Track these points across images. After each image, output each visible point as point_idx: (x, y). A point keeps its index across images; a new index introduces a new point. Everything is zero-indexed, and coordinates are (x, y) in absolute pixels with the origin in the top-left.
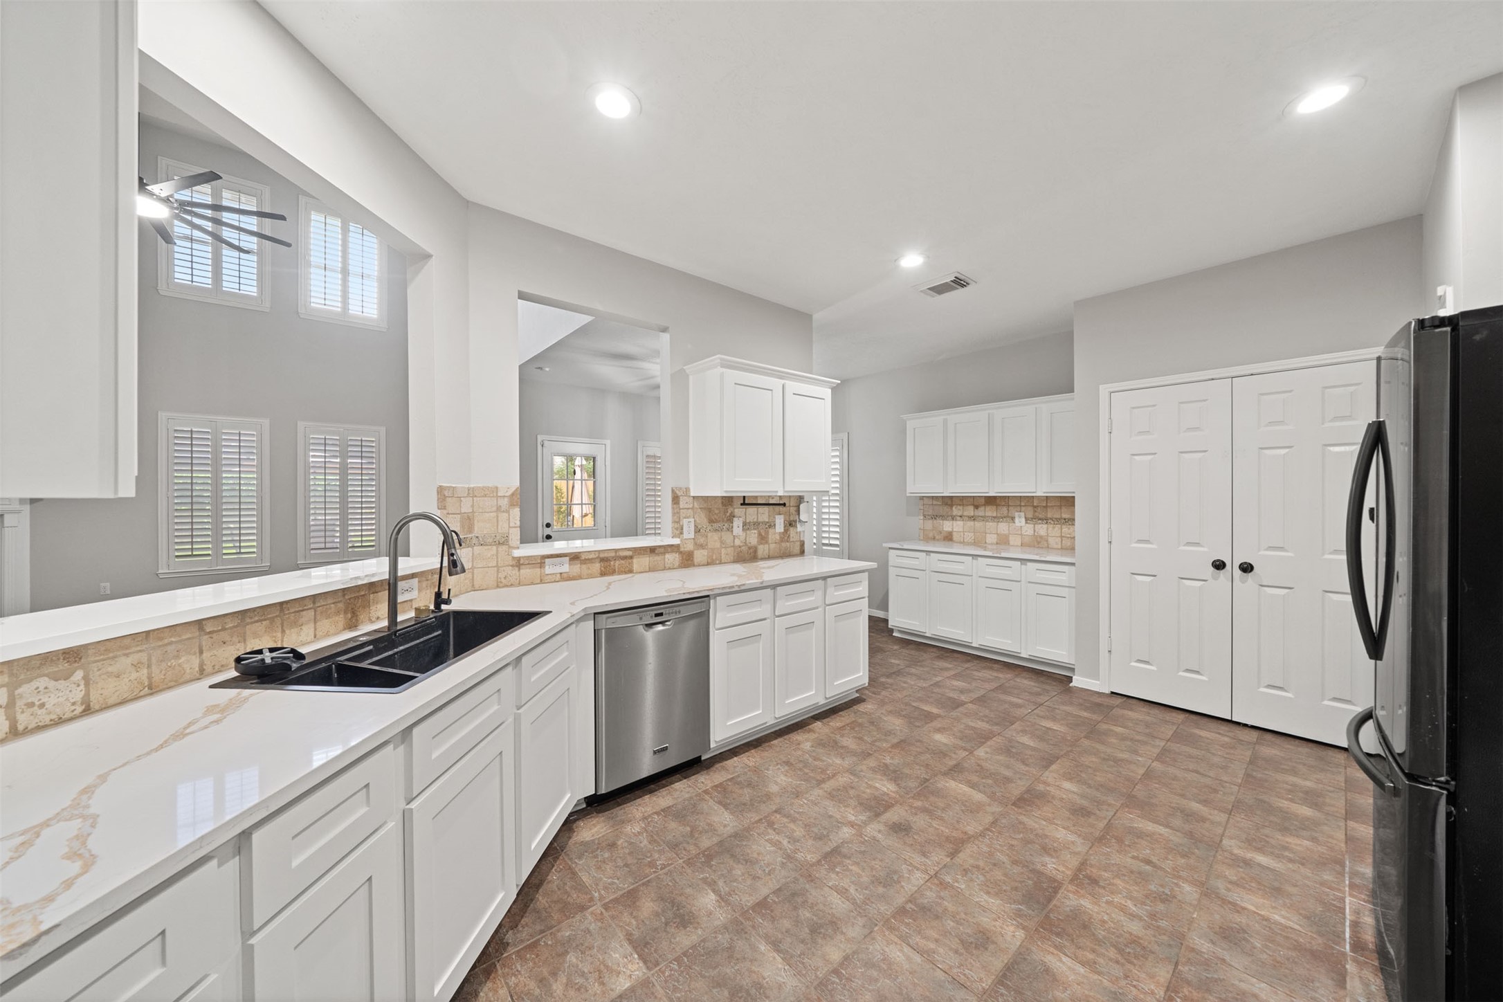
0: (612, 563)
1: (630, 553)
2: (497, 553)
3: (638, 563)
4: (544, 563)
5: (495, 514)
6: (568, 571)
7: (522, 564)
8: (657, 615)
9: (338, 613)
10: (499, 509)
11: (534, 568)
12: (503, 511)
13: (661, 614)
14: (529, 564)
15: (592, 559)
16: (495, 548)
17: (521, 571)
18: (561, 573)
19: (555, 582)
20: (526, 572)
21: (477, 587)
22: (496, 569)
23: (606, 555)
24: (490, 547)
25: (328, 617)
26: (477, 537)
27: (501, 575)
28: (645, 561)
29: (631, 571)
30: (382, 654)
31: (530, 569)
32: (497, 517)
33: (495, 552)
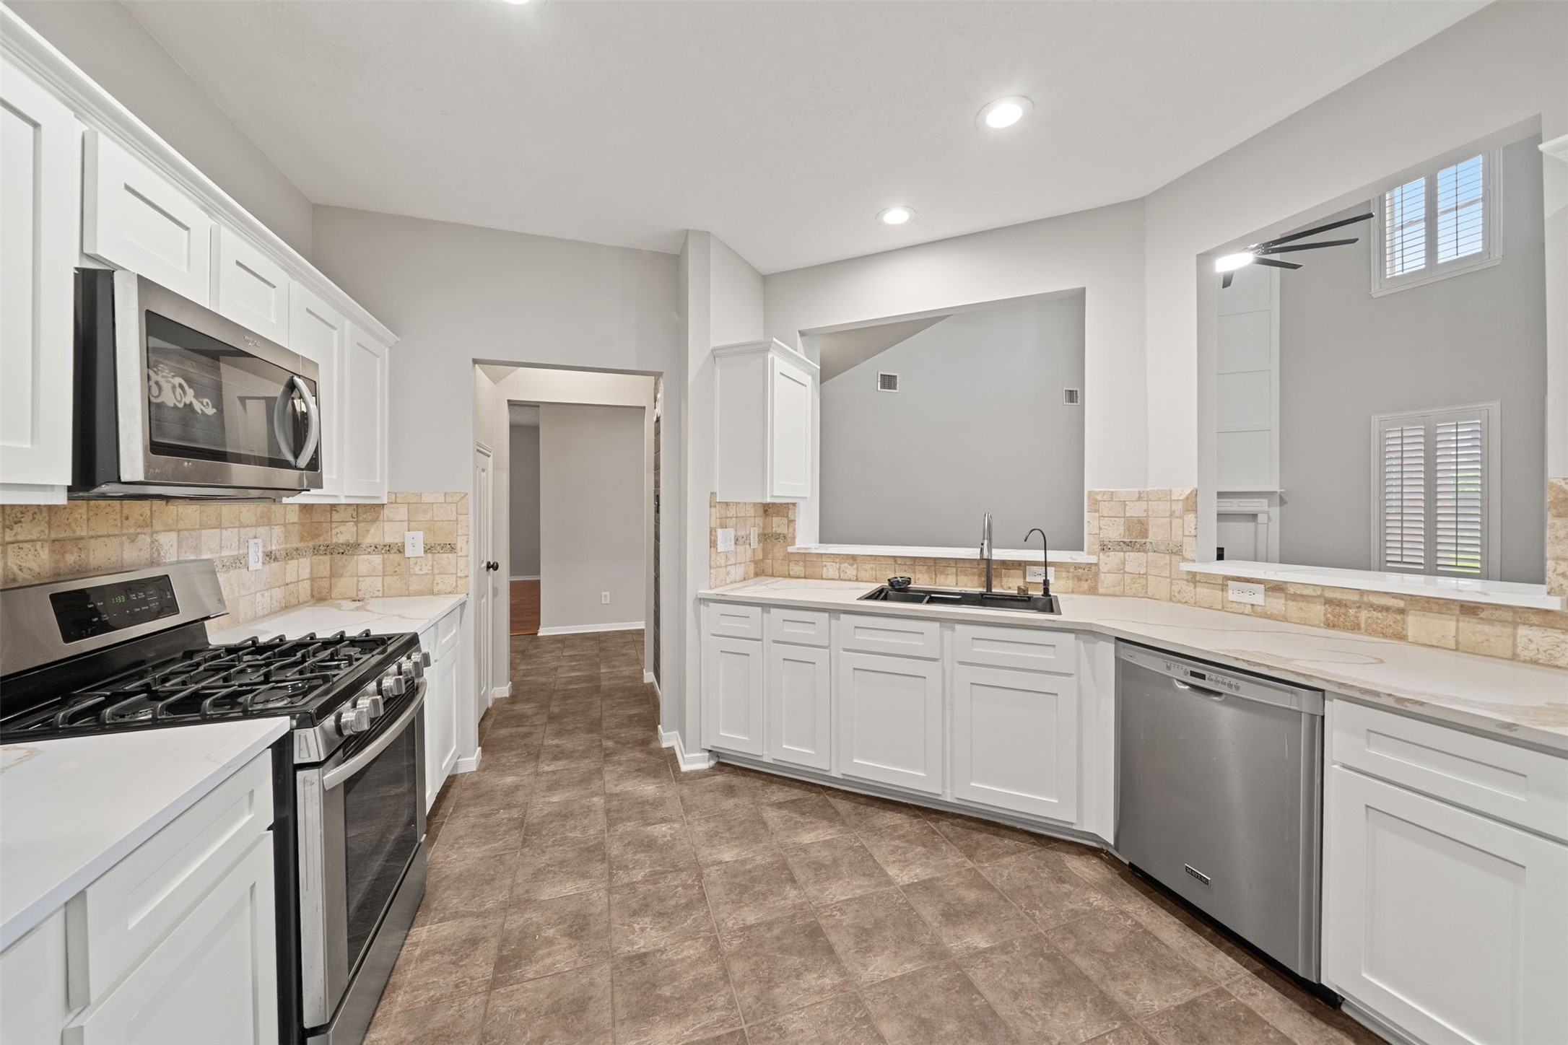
0: (1352, 612)
1: (1401, 604)
2: (1171, 564)
3: (1415, 624)
4: (1227, 585)
5: (1168, 519)
6: (1263, 604)
7: (1199, 582)
8: (1193, 674)
9: (973, 574)
10: (1172, 514)
11: (1213, 589)
12: (1177, 517)
13: (1202, 677)
14: (1206, 583)
15: (1308, 596)
16: (1167, 556)
17: (1198, 589)
18: (1252, 605)
19: (1243, 614)
20: (1203, 592)
21: (1150, 594)
22: (1169, 580)
23: (1338, 595)
24: (1162, 555)
25: (966, 575)
26: (1151, 543)
27: (1175, 588)
28: (1446, 627)
29: (1401, 637)
31: (1208, 588)
32: (1171, 522)
33: (1168, 562)
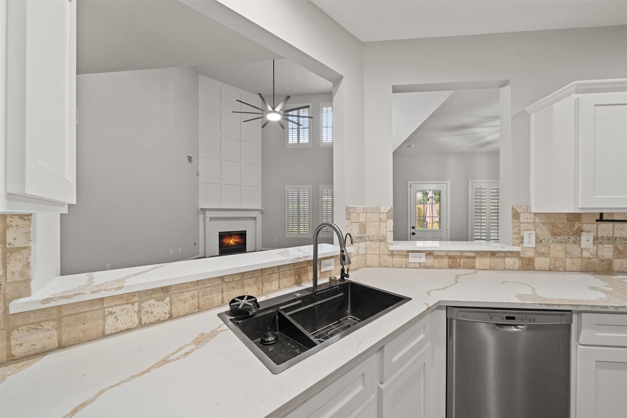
0: (458, 260)
1: (473, 254)
2: (380, 247)
3: (479, 262)
4: (409, 255)
5: (378, 223)
6: (424, 262)
7: (395, 255)
8: (508, 318)
9: (291, 275)
10: (380, 220)
11: (402, 257)
12: (383, 221)
13: (513, 318)
14: (399, 255)
15: (442, 256)
16: (378, 243)
17: (394, 259)
18: (420, 263)
19: (415, 268)
20: (397, 260)
21: (368, 265)
22: (379, 255)
23: (453, 254)
24: (375, 242)
25: (286, 278)
26: (368, 236)
27: (382, 260)
28: (487, 261)
29: (473, 268)
30: (307, 305)
31: (399, 258)
32: (380, 224)
33: (378, 245)
